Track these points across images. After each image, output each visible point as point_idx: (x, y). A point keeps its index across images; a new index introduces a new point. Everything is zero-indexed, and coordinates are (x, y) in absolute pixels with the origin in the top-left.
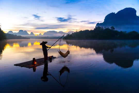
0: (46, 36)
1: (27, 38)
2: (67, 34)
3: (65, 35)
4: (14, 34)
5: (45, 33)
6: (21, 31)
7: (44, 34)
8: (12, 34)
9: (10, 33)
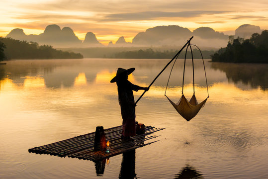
0: (143, 46)
1: (73, 54)
2: (230, 37)
3: (223, 44)
4: (29, 42)
5: (140, 36)
6: (52, 29)
7: (136, 39)
8: (21, 39)
9: (15, 37)
